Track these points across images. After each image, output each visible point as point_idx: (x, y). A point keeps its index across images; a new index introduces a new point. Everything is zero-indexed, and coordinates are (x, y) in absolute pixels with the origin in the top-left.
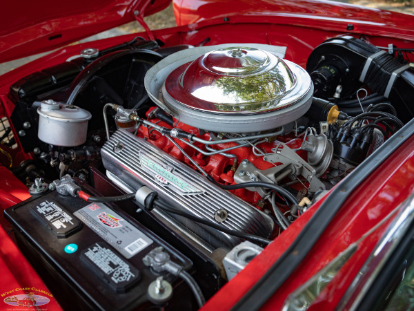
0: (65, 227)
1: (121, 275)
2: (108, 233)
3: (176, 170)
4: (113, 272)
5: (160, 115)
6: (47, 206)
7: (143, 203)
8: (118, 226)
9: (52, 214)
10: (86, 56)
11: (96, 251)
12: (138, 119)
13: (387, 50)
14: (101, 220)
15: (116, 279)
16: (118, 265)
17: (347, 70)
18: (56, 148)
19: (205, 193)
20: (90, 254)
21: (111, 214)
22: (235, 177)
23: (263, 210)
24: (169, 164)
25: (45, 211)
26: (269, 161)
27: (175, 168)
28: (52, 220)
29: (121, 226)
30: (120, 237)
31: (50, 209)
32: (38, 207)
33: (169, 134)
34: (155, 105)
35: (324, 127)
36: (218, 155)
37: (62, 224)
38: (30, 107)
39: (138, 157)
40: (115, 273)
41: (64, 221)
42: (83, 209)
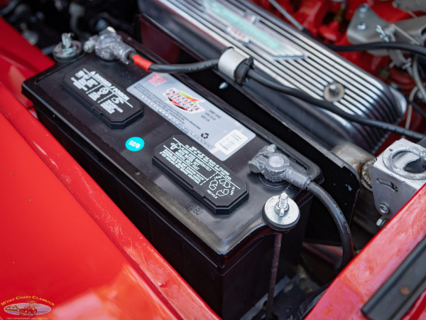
0: (121, 111)
1: (220, 187)
2: (185, 121)
3: (261, 21)
4: (208, 183)
6: (87, 77)
7: (231, 75)
8: (199, 111)
9: (97, 91)
11: (176, 146)
14: (171, 100)
15: (214, 192)
16: (213, 172)
19: (309, 58)
20: (167, 154)
21: (184, 91)
22: (349, 32)
23: (388, 83)
25: (86, 86)
26: (403, 8)
27: (259, 18)
28: (98, 99)
29: (202, 110)
30: (205, 127)
31: (92, 82)
32: (73, 79)
37: (116, 107)
40: (210, 185)
41: (117, 102)
42: (140, 83)
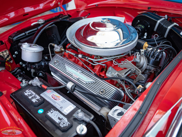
0: (37, 101)
1: (64, 123)
2: (56, 103)
3: (82, 72)
4: (60, 122)
5: (72, 47)
7: (70, 89)
8: (60, 100)
9: (31, 96)
10: (40, 23)
11: (52, 112)
12: (64, 50)
13: (165, 18)
14: (52, 97)
15: (62, 125)
16: (62, 119)
17: (149, 26)
18: (29, 63)
19: (95, 82)
20: (49, 114)
22: (107, 74)
23: (118, 88)
24: (79, 70)
25: (28, 95)
26: (121, 67)
27: (81, 71)
28: (31, 98)
29: (61, 100)
30: (62, 105)
31: (30, 93)
32: (25, 93)
33: (78, 57)
34: (70, 43)
35: (142, 52)
36: (99, 65)
37: (36, 100)
38: (17, 45)
39: (65, 67)
40: (61, 123)
41: (36, 99)
42: (44, 92)
